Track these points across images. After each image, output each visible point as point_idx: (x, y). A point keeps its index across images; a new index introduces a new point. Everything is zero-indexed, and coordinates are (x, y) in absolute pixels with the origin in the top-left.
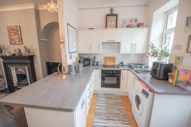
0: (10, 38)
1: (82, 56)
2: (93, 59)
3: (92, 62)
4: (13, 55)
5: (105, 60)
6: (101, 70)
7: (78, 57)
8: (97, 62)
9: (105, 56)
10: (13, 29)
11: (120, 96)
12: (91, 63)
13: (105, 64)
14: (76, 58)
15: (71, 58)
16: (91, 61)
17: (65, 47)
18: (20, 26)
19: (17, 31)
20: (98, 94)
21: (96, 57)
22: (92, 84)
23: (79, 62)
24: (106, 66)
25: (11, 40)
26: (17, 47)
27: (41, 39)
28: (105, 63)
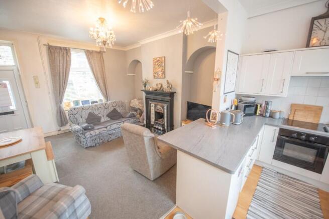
0: (154, 71)
1: (243, 98)
2: (263, 105)
3: (260, 111)
4: (155, 90)
5: (291, 110)
6: (278, 129)
7: (236, 100)
8: (271, 111)
9: (294, 103)
10: (158, 60)
11: (318, 189)
12: (258, 112)
13: (291, 118)
14: (233, 102)
15: (225, 101)
16: (259, 109)
17: (219, 86)
18: (165, 57)
19: (162, 62)
20: (263, 168)
21: (270, 103)
22: (256, 148)
23: (237, 108)
24: (292, 123)
25: (155, 73)
26: (159, 81)
27: (186, 72)
28: (292, 115)
